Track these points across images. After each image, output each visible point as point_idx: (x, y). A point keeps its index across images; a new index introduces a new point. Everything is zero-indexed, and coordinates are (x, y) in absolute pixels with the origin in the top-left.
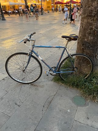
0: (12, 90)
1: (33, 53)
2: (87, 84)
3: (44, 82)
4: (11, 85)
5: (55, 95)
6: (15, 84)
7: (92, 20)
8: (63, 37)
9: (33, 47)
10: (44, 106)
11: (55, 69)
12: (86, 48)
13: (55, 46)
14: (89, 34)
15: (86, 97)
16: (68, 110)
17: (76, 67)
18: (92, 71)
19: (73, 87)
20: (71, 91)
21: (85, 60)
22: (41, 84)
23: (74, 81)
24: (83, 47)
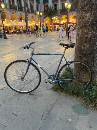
0: (10, 100)
1: (32, 60)
2: (87, 91)
3: (43, 91)
4: (9, 94)
5: (54, 104)
6: (13, 93)
7: (87, 30)
8: (61, 45)
9: (32, 55)
10: (42, 116)
11: (54, 76)
12: (84, 56)
13: (53, 53)
14: (85, 42)
15: (87, 105)
16: (69, 120)
17: (75, 75)
18: (91, 79)
19: (73, 95)
20: (71, 100)
21: (84, 68)
22: (40, 93)
23: (74, 89)
24: (80, 55)
